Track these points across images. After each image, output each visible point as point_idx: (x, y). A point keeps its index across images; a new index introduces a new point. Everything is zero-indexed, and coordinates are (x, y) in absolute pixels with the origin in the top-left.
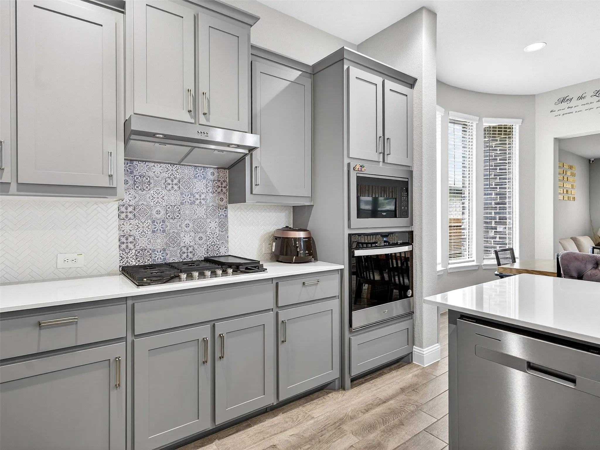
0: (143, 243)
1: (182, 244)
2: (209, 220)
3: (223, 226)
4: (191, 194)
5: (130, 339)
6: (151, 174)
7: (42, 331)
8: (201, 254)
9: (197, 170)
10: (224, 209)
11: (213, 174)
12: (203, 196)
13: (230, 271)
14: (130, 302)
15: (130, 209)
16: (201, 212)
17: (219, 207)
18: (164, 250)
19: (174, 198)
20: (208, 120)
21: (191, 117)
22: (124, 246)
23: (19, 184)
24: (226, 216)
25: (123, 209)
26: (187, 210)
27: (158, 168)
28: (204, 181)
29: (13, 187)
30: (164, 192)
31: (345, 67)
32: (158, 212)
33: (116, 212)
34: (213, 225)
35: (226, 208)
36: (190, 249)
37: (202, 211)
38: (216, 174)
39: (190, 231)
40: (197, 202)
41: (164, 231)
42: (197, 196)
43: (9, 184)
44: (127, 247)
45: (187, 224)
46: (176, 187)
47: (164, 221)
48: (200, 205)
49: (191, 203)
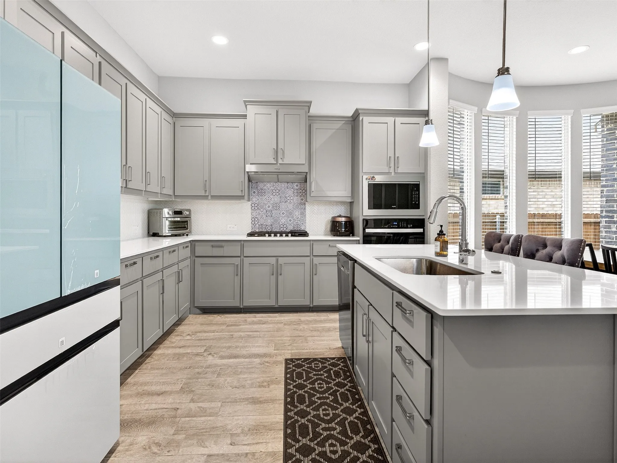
0: (262, 221)
1: (281, 223)
2: (295, 211)
3: (303, 214)
4: (285, 197)
5: (242, 257)
6: (265, 188)
7: (213, 248)
8: (290, 228)
9: (288, 184)
11: (297, 186)
12: (292, 198)
13: (284, 235)
14: (242, 243)
15: (256, 205)
16: (291, 206)
17: (301, 204)
18: (271, 225)
19: (277, 199)
20: (283, 161)
21: (275, 161)
22: (253, 222)
23: (211, 196)
24: (305, 209)
25: (253, 205)
26: (283, 205)
27: (268, 185)
28: (292, 190)
29: (210, 197)
30: (272, 196)
31: (361, 118)
32: (269, 207)
33: (250, 206)
34: (297, 213)
35: (305, 204)
36: (285, 226)
38: (299, 186)
39: (284, 217)
40: (289, 201)
41: (271, 216)
42: (288, 198)
43: (208, 196)
44: (255, 223)
45: (283, 213)
46: (277, 194)
47: (272, 211)
48: (290, 203)
49: (285, 202)
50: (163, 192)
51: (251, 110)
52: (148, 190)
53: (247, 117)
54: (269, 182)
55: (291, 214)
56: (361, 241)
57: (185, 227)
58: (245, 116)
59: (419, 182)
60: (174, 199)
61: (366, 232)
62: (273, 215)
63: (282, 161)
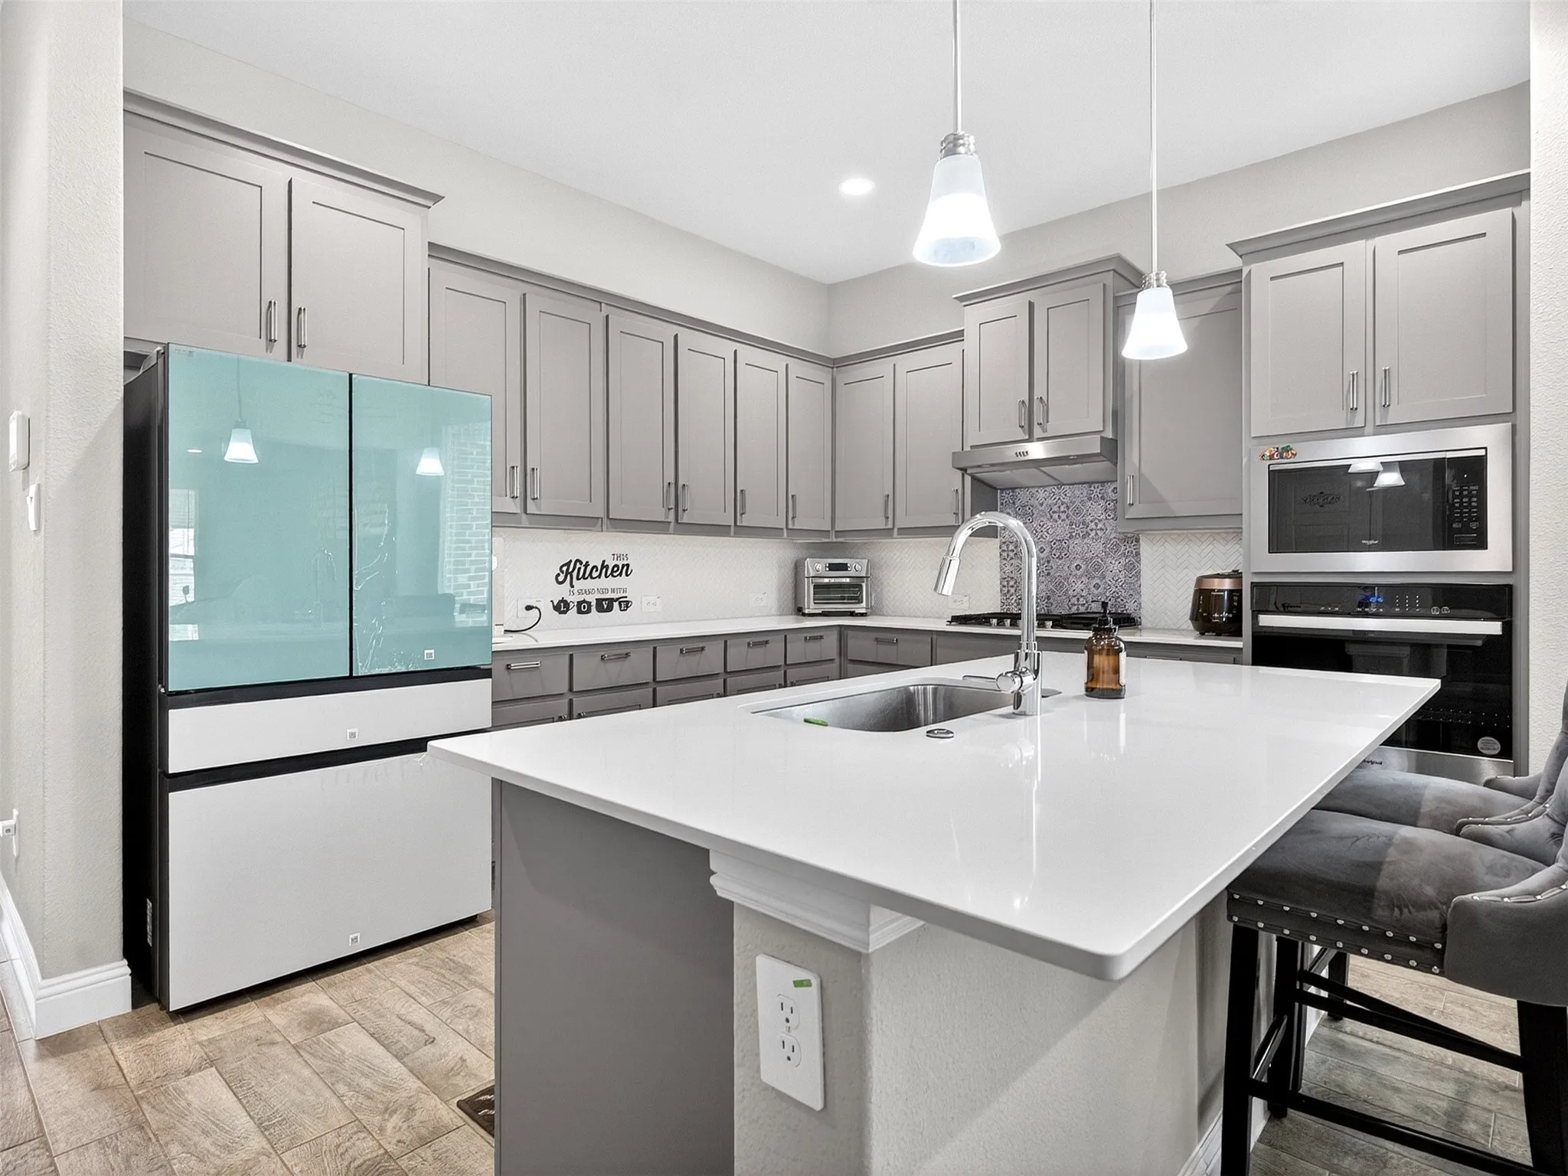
1: (1072, 593)
2: (1109, 560)
3: (1133, 569)
4: (1084, 523)
6: (1033, 501)
9: (1093, 487)
10: (1134, 543)
12: (1101, 526)
15: (1011, 547)
16: (1097, 548)
17: (1126, 540)
18: (1049, 598)
19: (1061, 530)
21: (1024, 432)
22: (1003, 589)
23: (898, 529)
24: (1138, 554)
25: (1005, 547)
26: (1077, 546)
27: (1041, 494)
28: (1103, 502)
29: (895, 532)
30: (1049, 524)
32: (1042, 550)
33: (998, 551)
34: (1115, 566)
35: (1137, 540)
36: (1084, 601)
37: (1098, 546)
39: (1081, 576)
40: (1093, 534)
41: (1048, 574)
42: (1093, 525)
43: (893, 529)
44: (1008, 591)
45: (1078, 567)
46: (1063, 516)
47: (1048, 562)
48: (1096, 538)
49: (1084, 537)
50: (794, 524)
51: (972, 318)
52: (744, 524)
53: (963, 336)
54: (1041, 487)
55: (1097, 567)
56: (1248, 654)
57: (856, 598)
58: (958, 336)
59: (1486, 448)
60: (836, 538)
61: (1260, 624)
62: (1052, 572)
63: (1044, 432)
